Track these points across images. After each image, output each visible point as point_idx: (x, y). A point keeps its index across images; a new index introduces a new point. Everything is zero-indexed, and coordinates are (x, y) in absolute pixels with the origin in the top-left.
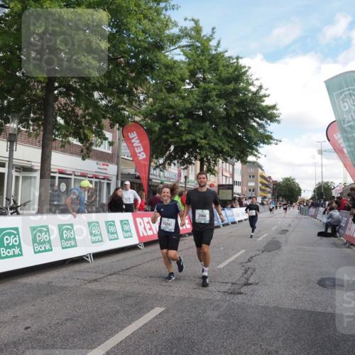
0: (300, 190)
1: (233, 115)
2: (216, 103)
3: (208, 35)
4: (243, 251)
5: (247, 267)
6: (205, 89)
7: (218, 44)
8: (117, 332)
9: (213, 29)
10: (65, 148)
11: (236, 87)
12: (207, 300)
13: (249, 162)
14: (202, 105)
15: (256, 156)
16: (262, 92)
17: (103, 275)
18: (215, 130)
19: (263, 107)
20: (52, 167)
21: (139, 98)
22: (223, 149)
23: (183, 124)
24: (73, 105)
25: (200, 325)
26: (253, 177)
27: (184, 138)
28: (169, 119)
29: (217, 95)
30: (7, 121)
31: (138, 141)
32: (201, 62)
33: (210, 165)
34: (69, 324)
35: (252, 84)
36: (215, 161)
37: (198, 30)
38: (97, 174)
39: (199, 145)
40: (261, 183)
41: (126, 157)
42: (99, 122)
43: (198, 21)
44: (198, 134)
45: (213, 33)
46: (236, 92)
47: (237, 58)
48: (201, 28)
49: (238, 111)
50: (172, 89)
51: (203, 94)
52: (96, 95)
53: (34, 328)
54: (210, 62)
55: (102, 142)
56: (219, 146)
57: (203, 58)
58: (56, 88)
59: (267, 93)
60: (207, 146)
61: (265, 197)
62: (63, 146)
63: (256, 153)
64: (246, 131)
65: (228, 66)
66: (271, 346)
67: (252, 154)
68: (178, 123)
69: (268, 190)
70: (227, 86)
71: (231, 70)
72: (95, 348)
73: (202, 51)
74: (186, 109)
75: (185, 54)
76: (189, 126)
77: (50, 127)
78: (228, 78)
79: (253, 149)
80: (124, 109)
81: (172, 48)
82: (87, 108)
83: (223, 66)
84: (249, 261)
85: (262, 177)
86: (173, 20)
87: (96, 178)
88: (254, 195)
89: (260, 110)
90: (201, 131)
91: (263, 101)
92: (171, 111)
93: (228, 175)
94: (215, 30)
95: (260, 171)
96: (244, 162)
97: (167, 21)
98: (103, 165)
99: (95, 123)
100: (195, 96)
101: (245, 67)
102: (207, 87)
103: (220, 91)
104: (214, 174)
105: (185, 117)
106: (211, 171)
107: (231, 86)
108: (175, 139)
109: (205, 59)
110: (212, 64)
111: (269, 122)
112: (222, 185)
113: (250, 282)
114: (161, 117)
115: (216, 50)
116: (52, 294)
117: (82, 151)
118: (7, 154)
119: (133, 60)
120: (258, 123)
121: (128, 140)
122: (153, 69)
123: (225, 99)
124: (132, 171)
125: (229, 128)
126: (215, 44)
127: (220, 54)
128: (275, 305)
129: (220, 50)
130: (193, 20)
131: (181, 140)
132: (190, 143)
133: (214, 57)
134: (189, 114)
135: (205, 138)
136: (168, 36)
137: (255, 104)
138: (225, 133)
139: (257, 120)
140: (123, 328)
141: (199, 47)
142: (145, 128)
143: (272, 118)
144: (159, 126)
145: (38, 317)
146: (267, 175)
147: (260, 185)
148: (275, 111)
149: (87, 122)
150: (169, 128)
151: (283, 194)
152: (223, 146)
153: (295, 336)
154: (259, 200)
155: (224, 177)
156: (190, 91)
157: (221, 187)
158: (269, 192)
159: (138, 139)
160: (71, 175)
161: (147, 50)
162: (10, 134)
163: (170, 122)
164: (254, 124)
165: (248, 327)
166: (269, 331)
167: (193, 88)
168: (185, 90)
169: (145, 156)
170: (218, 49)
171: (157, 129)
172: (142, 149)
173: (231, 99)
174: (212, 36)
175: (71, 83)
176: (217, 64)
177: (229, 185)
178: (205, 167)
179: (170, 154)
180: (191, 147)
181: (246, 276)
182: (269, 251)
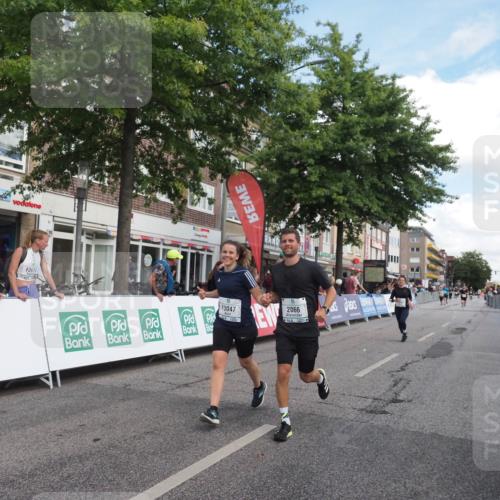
0: (489, 271)
1: (386, 160)
2: (361, 144)
3: (351, 46)
4: (395, 355)
5: (398, 377)
6: (344, 123)
7: (366, 57)
8: (209, 452)
9: (358, 36)
10: (150, 206)
11: (391, 119)
12: (336, 419)
13: (410, 229)
14: (341, 146)
15: (419, 219)
16: (430, 127)
17: (196, 379)
18: (360, 182)
19: (432, 149)
20: (132, 232)
21: (249, 137)
22: (370, 209)
23: (312, 173)
24: (159, 149)
25: (322, 451)
26: (418, 249)
27: (314, 194)
28: (292, 166)
29: (362, 132)
30: (75, 171)
31: (248, 197)
32: (340, 85)
33: (351, 232)
34: (148, 438)
35: (415, 115)
36: (359, 226)
37: (335, 38)
38: (193, 243)
39: (336, 203)
40: (429, 259)
41: (234, 220)
42: (196, 172)
43: (336, 25)
44: (333, 188)
45: (358, 41)
46: (390, 127)
47: (394, 78)
48: (340, 35)
49: (393, 154)
50: (298, 124)
51: (342, 129)
52: (192, 134)
53: (105, 440)
54: (353, 84)
55: (199, 199)
56: (365, 205)
57: (343, 79)
58: (138, 126)
59: (437, 127)
60: (347, 205)
61: (435, 280)
62: (147, 205)
63: (420, 215)
64: (406, 183)
65: (379, 89)
66: (419, 485)
67: (414, 216)
68: (306, 172)
69: (441, 269)
70: (378, 119)
71: (383, 95)
72: (180, 469)
73: (342, 69)
74: (318, 152)
75: (317, 74)
76: (322, 177)
77: (129, 179)
78: (378, 107)
79: (415, 209)
80: (229, 154)
81: (294, 67)
82: (179, 153)
83: (373, 89)
84: (402, 369)
85: (432, 250)
86: (297, 27)
87: (193, 248)
88: (418, 277)
89: (426, 152)
90: (338, 184)
91: (432, 140)
92: (296, 155)
93: (379, 246)
94: (360, 38)
95: (428, 241)
96: (403, 228)
97: (289, 29)
98: (203, 230)
99: (189, 173)
100: (331, 135)
101: (404, 90)
102: (347, 120)
103: (367, 126)
104: (357, 245)
105: (316, 164)
106: (352, 240)
107: (384, 118)
108: (302, 195)
109: (346, 80)
110: (356, 87)
111: (440, 169)
112: (371, 261)
113: (400, 398)
114: (282, 164)
115: (362, 67)
116: (129, 399)
117: (172, 211)
118: (74, 215)
119: (242, 86)
120: (423, 172)
121: (235, 196)
122: (269, 97)
123: (375, 138)
124: (242, 239)
125: (380, 178)
126: (361, 59)
127: (367, 72)
128: (433, 431)
129: (368, 66)
130: (329, 24)
131: (310, 195)
132: (323, 200)
133: (358, 77)
134: (323, 159)
135: (344, 194)
136: (290, 50)
137: (419, 145)
138: (373, 186)
139: (423, 167)
140: (218, 447)
141: (337, 63)
142: (259, 179)
143: (445, 164)
144: (277, 177)
145: (110, 427)
146: (438, 247)
147: (427, 262)
148: (449, 154)
149: (179, 171)
150: (293, 179)
151: (464, 275)
152: (370, 205)
153: (457, 474)
154: (425, 283)
155: (374, 251)
156: (324, 127)
157: (368, 263)
158: (441, 273)
159: (249, 194)
160: (158, 243)
161: (261, 70)
162: (79, 189)
163: (294, 171)
164: (418, 173)
165: (389, 459)
166: (420, 466)
167: (328, 121)
168: (317, 125)
169: (257, 219)
170: (365, 65)
171: (274, 180)
172: (253, 209)
173: (383, 137)
174: (356, 46)
175: (158, 118)
176: (362, 87)
177: (381, 261)
178: (344, 234)
179: (295, 216)
180: (324, 205)
181: (395, 389)
182: (434, 357)
